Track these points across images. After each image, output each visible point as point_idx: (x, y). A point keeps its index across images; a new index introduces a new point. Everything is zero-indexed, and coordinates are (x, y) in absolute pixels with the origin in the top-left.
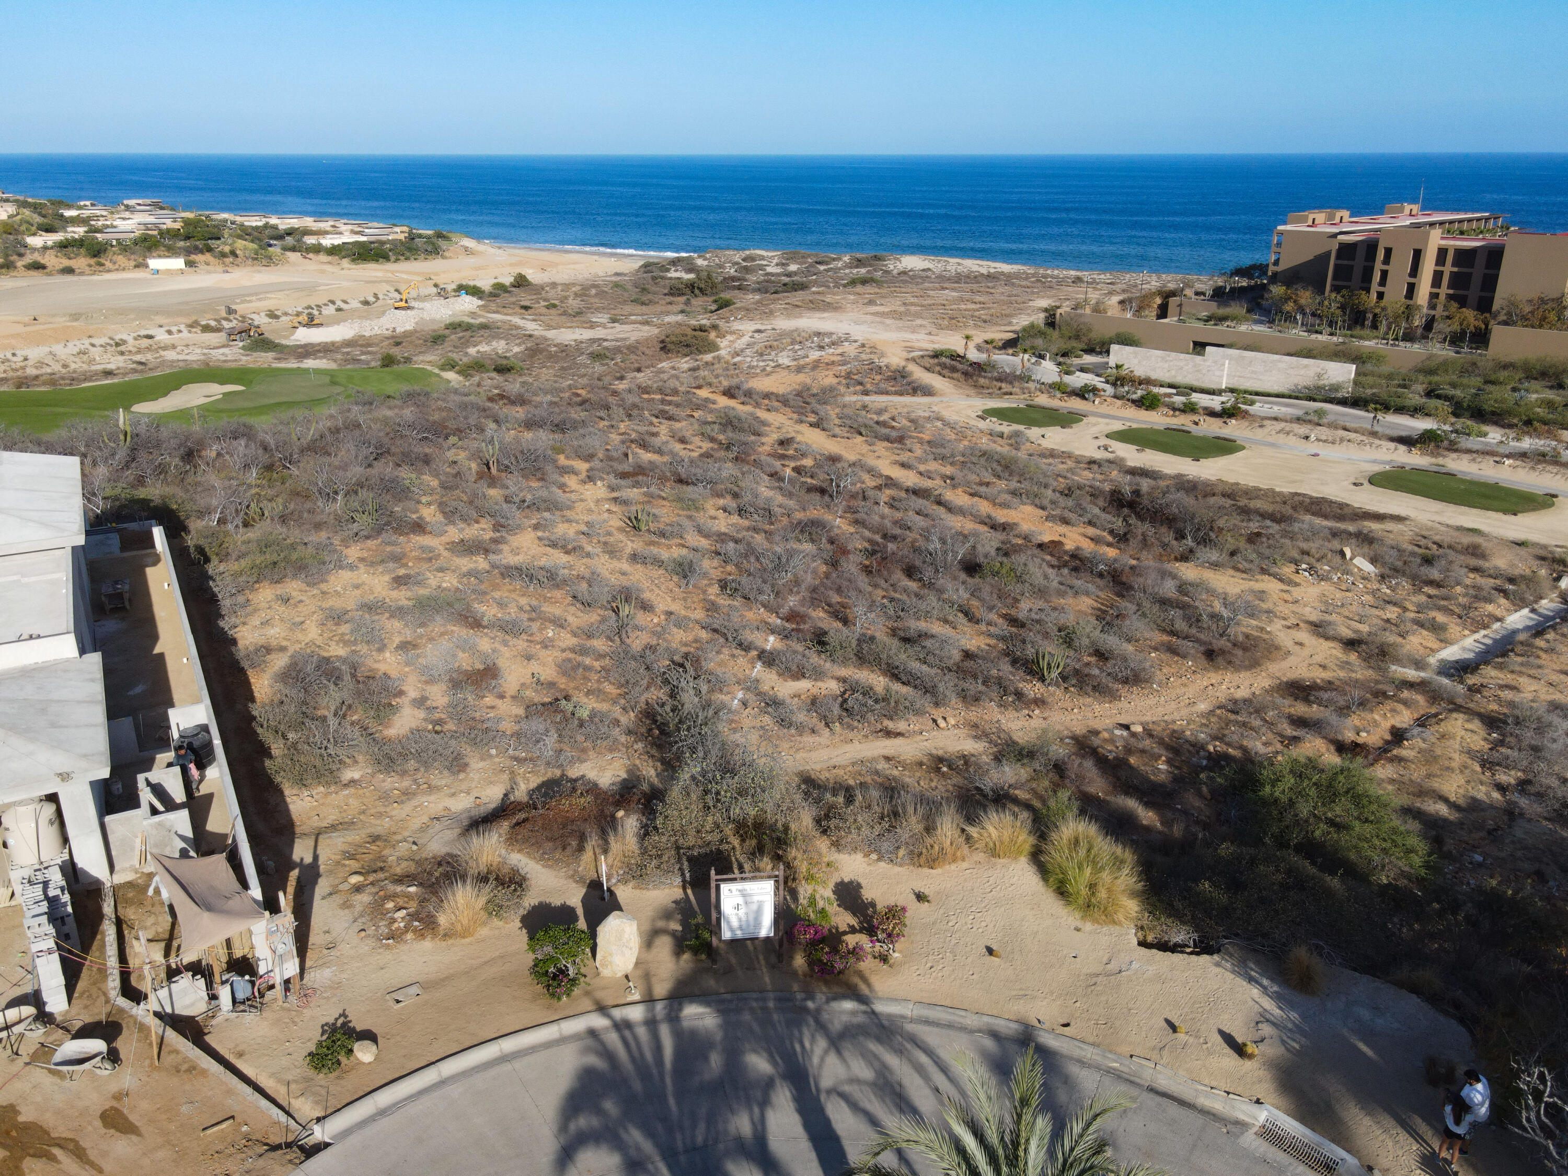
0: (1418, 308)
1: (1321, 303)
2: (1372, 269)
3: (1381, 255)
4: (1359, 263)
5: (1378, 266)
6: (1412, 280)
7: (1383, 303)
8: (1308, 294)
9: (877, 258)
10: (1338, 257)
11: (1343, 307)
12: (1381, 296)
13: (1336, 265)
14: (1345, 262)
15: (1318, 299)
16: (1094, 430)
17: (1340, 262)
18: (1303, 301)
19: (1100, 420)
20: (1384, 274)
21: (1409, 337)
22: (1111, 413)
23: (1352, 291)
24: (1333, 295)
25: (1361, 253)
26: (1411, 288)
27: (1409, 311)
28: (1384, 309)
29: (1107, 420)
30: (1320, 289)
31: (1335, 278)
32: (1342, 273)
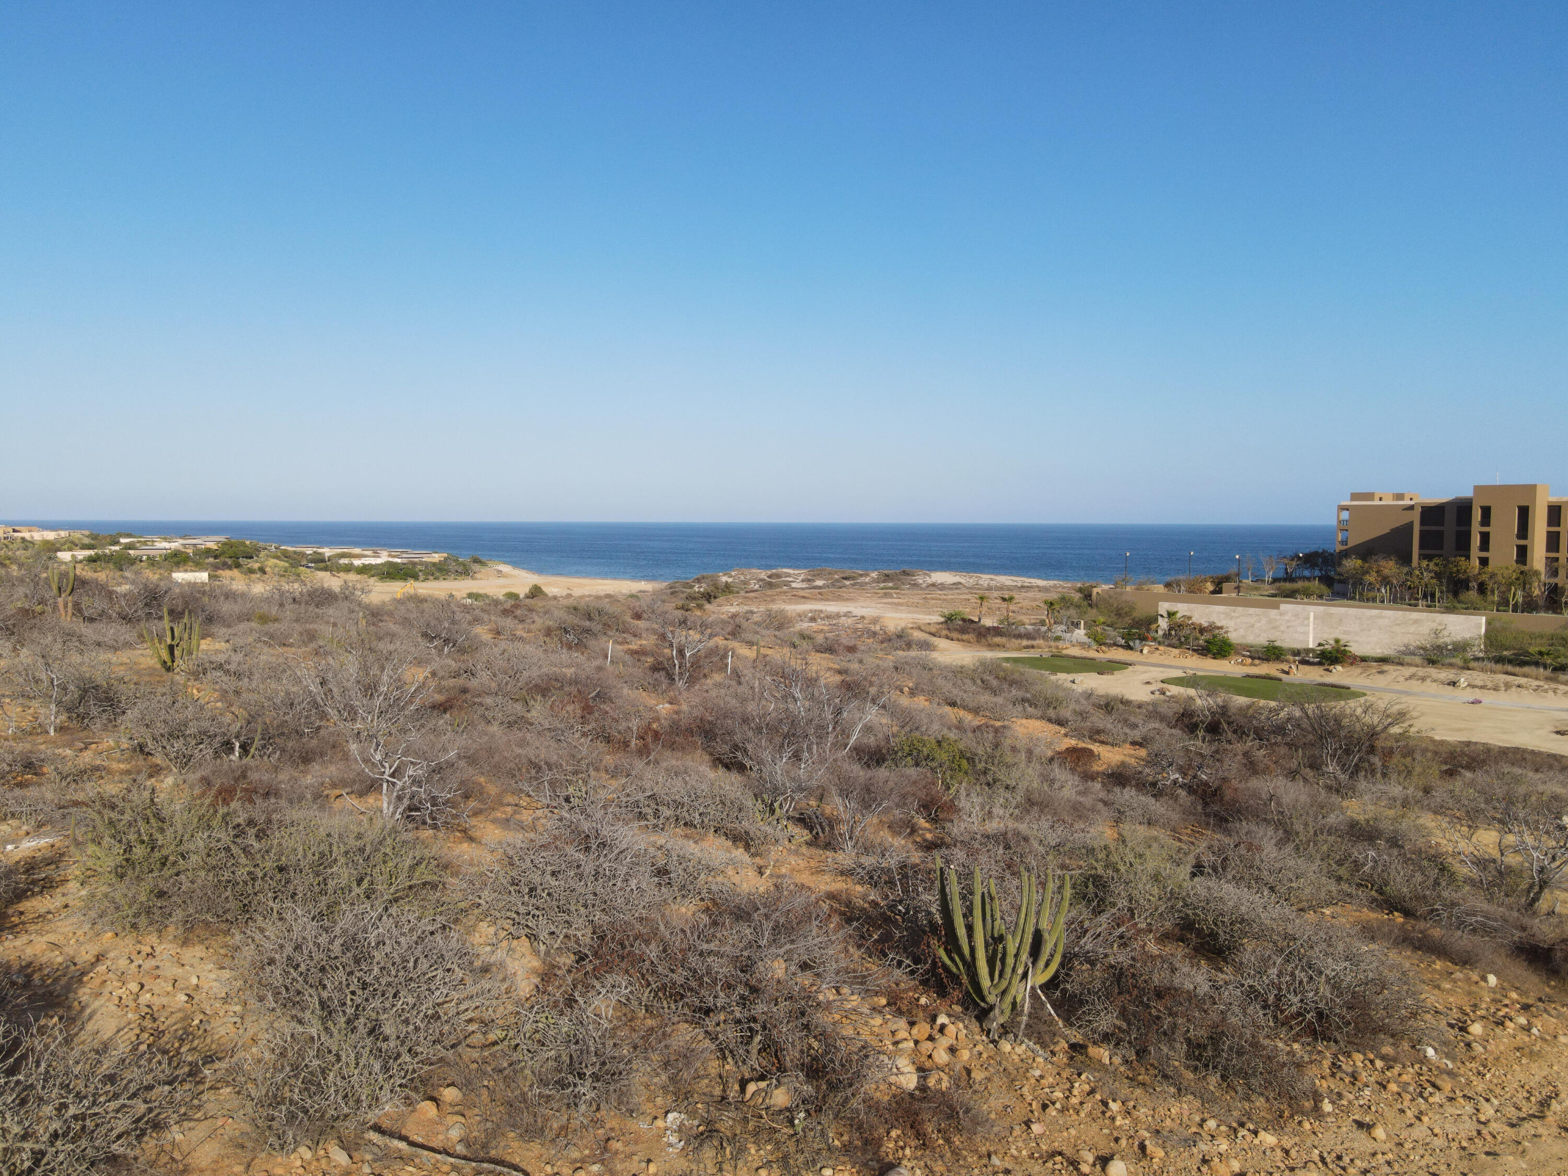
0: (1537, 573)
1: (1410, 573)
2: (1468, 535)
3: (1477, 515)
4: (1450, 527)
5: (1476, 529)
6: (1522, 542)
7: (1491, 568)
8: (1391, 563)
9: (905, 573)
10: (1423, 522)
11: (1438, 576)
12: (1484, 562)
13: (1422, 533)
14: (1433, 528)
15: (1405, 570)
16: (1146, 677)
17: (1426, 528)
18: (1386, 572)
19: (1152, 669)
20: (1485, 537)
21: (1530, 606)
22: (1166, 662)
23: (1446, 559)
24: (1424, 563)
25: (1450, 518)
26: (1523, 553)
27: (1524, 578)
28: (1493, 576)
29: (1161, 669)
30: (1405, 558)
31: (1422, 546)
32: (1432, 542)
